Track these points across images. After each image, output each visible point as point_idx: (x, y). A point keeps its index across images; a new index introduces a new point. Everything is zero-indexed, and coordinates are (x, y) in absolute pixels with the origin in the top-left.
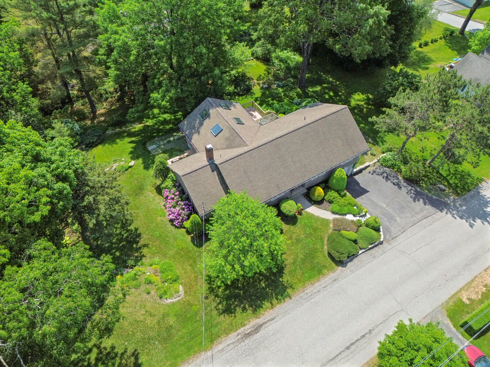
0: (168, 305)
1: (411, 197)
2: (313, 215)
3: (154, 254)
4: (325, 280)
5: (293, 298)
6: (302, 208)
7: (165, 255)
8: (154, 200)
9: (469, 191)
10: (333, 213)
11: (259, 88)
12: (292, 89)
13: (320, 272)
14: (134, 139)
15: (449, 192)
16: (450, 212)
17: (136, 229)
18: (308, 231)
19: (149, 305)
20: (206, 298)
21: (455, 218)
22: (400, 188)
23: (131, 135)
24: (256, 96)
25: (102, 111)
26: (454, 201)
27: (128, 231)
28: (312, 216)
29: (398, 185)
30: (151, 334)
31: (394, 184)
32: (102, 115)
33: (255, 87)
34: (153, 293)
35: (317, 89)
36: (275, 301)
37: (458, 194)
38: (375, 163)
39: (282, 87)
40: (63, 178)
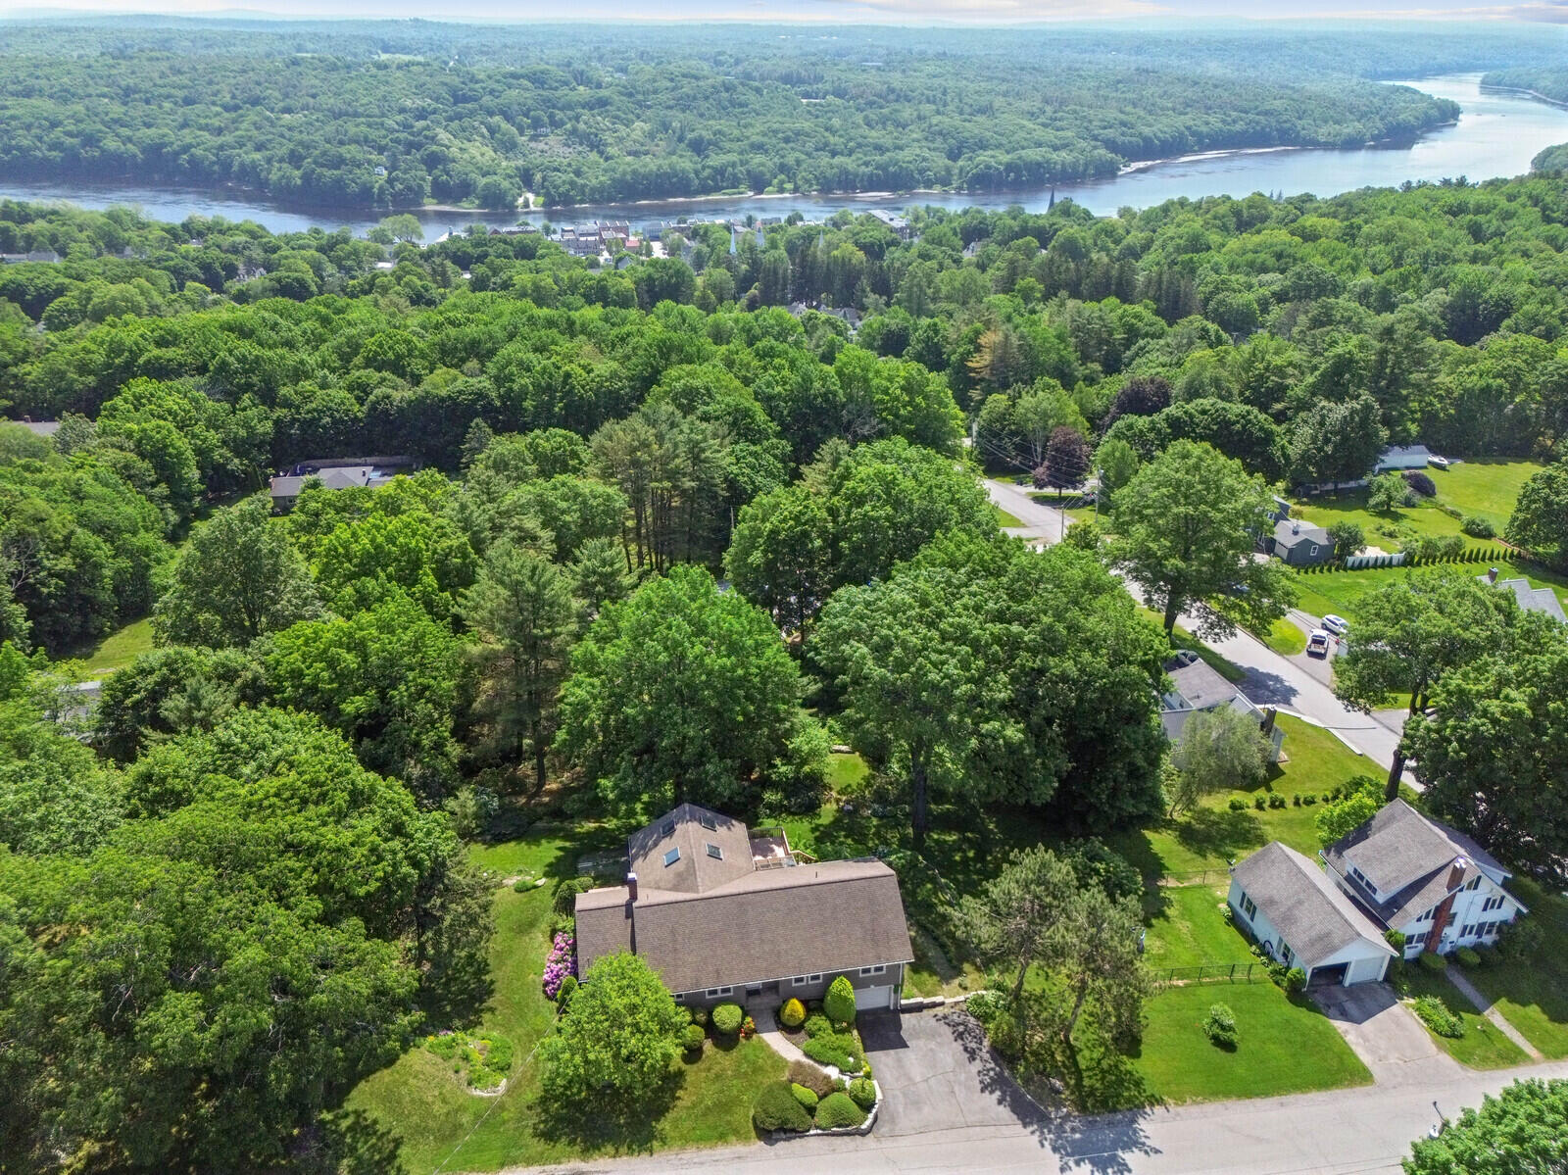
0: (473, 1098)
1: (981, 1082)
2: (768, 1046)
3: (495, 1025)
4: (723, 1151)
5: (655, 1156)
6: (752, 1026)
7: (509, 1031)
8: (540, 946)
9: (1114, 1110)
10: (807, 1055)
11: (835, 807)
12: (898, 824)
13: (722, 1137)
14: (567, 844)
15: (1066, 1099)
16: (1042, 1133)
17: (492, 982)
18: (744, 1067)
19: (448, 1087)
20: (529, 1108)
21: (1043, 1146)
22: (972, 1058)
23: (569, 836)
24: (820, 822)
25: (554, 786)
26: (1066, 1118)
27: (480, 980)
28: (765, 1047)
29: (972, 1055)
30: (431, 1123)
31: (966, 1049)
32: (550, 793)
33: (828, 806)
34: (462, 1074)
35: (948, 838)
36: (624, 1149)
37: (1082, 1108)
38: (957, 1003)
39: (881, 818)
40: (416, 863)
